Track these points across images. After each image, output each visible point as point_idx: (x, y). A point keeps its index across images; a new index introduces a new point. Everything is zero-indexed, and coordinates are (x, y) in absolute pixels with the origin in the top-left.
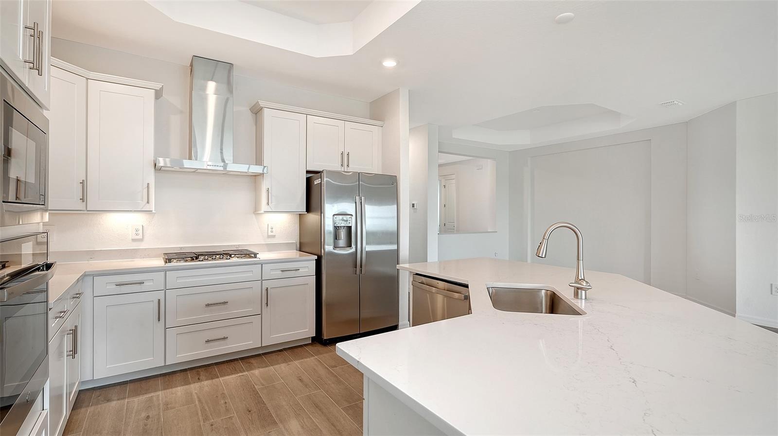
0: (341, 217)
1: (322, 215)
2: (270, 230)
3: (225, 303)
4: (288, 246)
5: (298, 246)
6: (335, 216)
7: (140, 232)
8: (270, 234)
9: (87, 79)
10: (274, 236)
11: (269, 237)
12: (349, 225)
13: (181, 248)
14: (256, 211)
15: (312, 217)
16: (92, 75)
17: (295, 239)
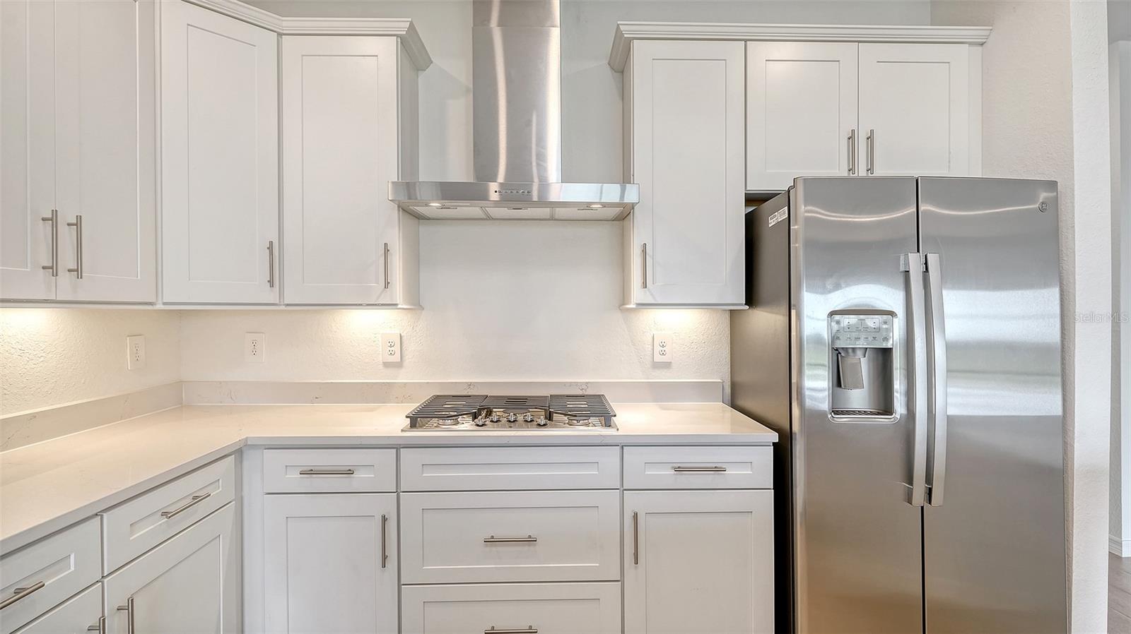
0: (852, 319)
1: (793, 312)
2: (658, 349)
3: (531, 540)
4: (702, 390)
5: (728, 390)
6: (837, 317)
7: (397, 348)
8: (658, 358)
9: (280, 35)
10: (667, 365)
11: (657, 366)
12: (884, 345)
13: (470, 384)
14: (623, 305)
15: (765, 320)
16: (288, 23)
17: (719, 375)
